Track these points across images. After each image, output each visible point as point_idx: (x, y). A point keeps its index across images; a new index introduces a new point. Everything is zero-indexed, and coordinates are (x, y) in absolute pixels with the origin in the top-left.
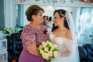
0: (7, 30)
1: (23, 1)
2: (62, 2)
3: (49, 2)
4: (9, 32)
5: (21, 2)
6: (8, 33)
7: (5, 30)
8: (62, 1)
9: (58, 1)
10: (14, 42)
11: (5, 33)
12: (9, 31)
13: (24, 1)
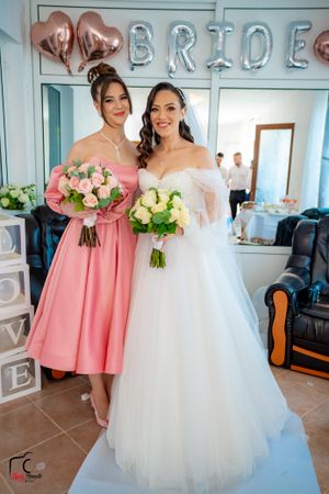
0: (14, 194)
1: (75, 71)
2: (244, 68)
3: (189, 70)
4: (23, 204)
5: (70, 72)
6: (17, 208)
7: (8, 196)
8: (246, 63)
9: (228, 64)
10: (48, 240)
11: (8, 208)
12: (24, 198)
13: (81, 69)
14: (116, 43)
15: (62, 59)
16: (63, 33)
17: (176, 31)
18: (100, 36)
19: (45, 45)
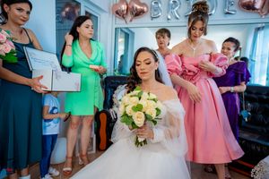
1: (128, 22)
3: (177, 19)
14: (145, 9)
15: (124, 18)
16: (124, 7)
17: (171, 2)
18: (139, 7)
19: (117, 13)
